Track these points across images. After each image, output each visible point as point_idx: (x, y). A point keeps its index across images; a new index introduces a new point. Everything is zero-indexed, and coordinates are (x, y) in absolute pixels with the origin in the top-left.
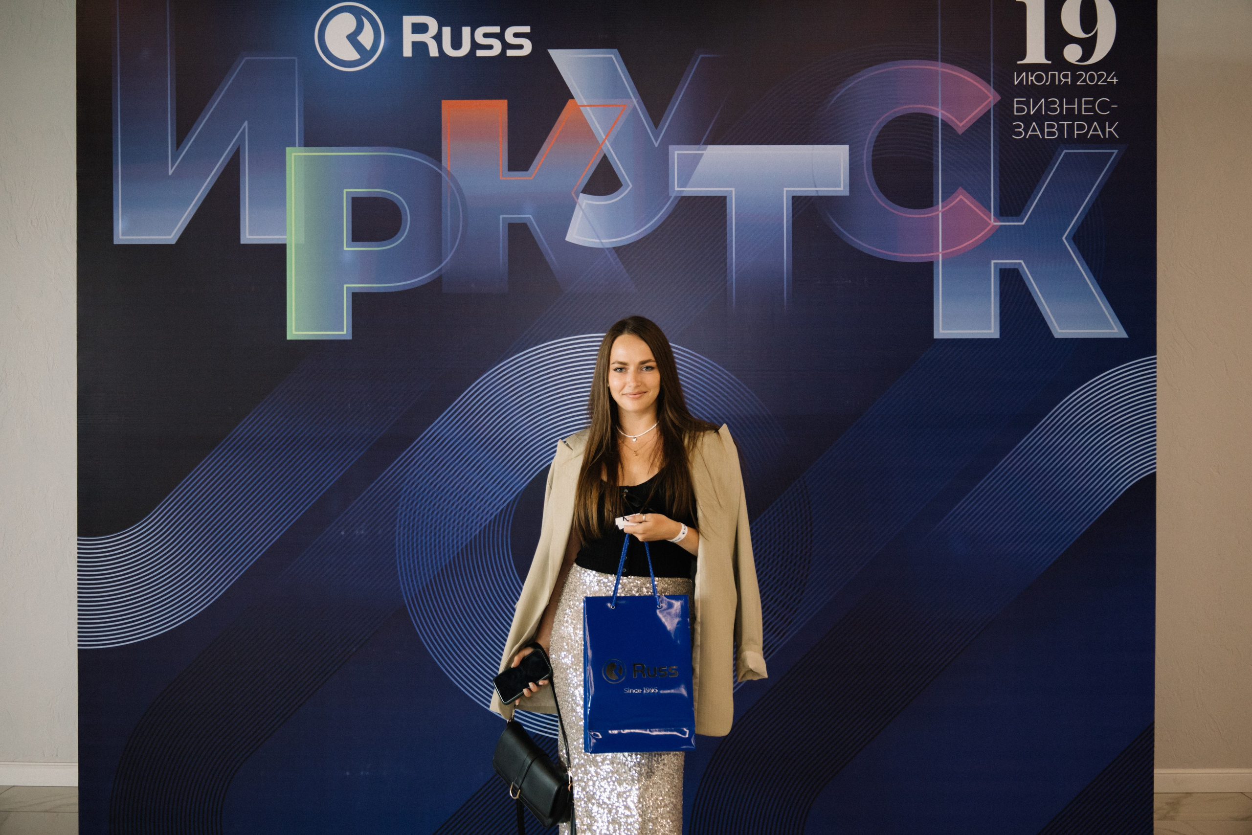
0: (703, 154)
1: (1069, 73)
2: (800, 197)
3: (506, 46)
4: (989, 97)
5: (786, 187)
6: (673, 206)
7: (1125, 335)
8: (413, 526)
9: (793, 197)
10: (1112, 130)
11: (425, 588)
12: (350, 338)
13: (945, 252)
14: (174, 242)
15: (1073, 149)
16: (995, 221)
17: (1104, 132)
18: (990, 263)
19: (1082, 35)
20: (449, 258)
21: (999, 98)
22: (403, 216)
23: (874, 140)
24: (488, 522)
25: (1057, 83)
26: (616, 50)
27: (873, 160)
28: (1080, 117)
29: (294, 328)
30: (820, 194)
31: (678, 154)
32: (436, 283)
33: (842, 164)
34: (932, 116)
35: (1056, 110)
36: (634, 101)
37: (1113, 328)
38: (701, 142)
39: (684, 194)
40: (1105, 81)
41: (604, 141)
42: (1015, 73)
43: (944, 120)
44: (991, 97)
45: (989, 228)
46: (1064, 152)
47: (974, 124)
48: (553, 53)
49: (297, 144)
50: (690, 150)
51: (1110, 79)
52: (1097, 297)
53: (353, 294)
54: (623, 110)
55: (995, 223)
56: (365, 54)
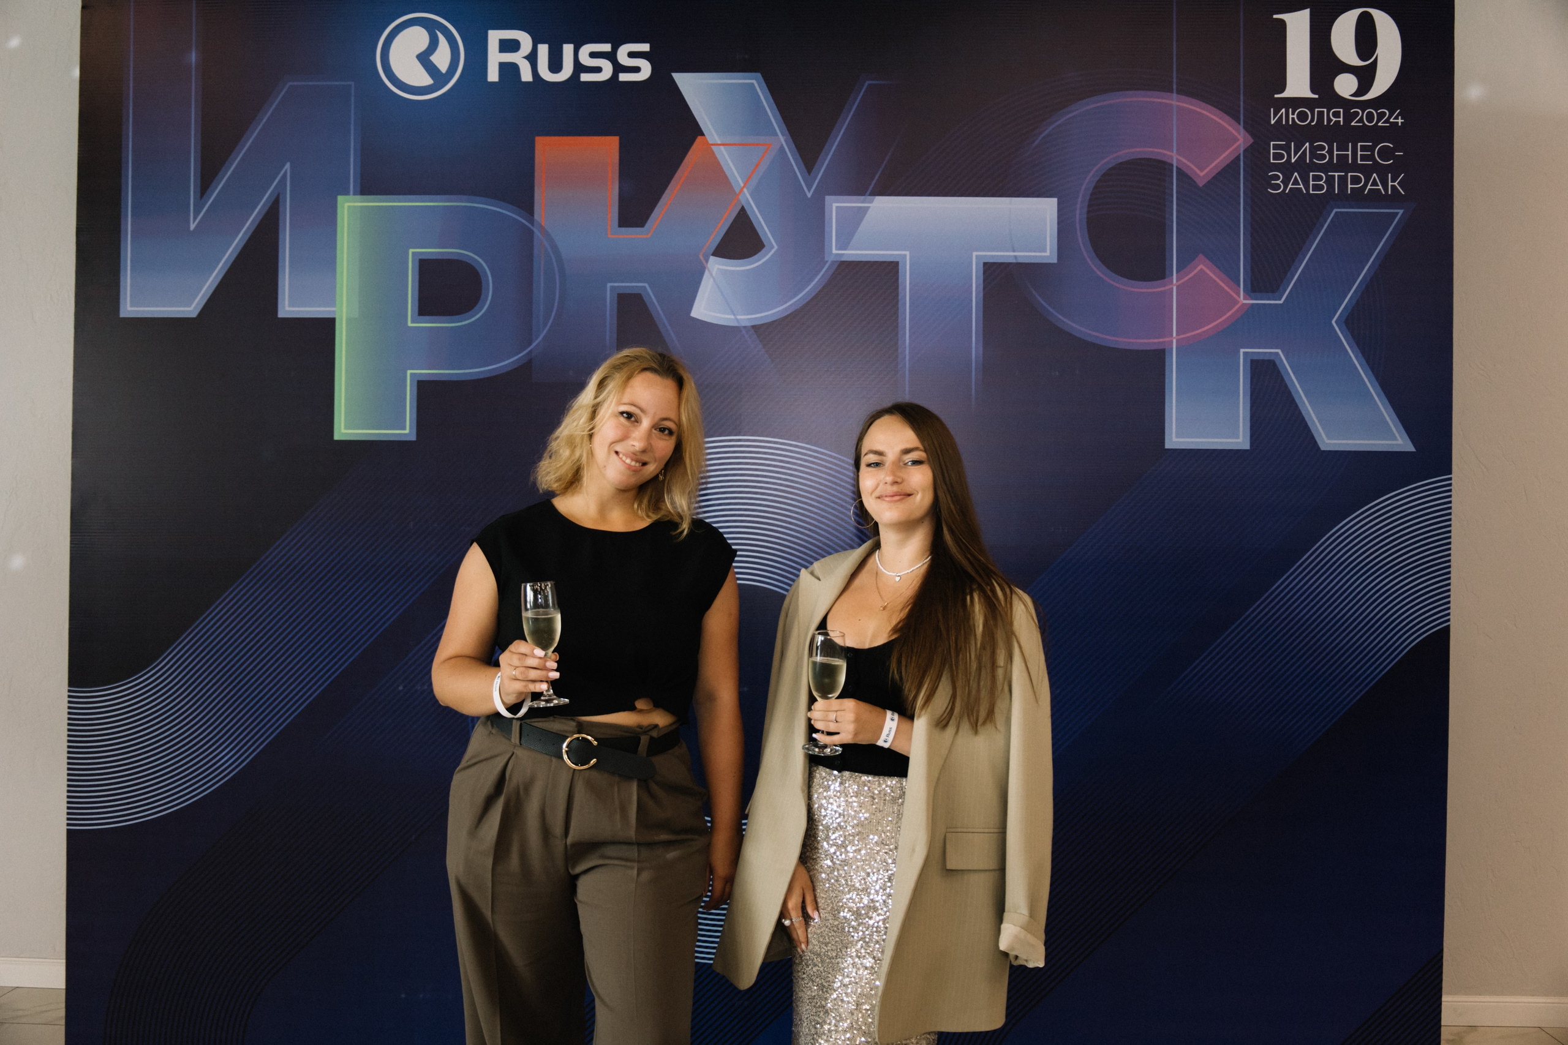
0: (869, 207)
1: (1341, 110)
2: (992, 264)
3: (618, 68)
4: (1236, 140)
5: (976, 250)
6: (831, 272)
7: (1411, 448)
9: (985, 264)
10: (1396, 184)
12: (413, 438)
13: (1180, 337)
14: (194, 315)
15: (1346, 208)
16: (1244, 299)
17: (1385, 187)
18: (1239, 352)
19: (1358, 63)
20: (540, 338)
21: (1250, 140)
22: (484, 284)
23: (1090, 192)
25: (1325, 124)
26: (759, 75)
27: (1088, 218)
29: (342, 424)
30: (1021, 261)
31: (837, 207)
32: (524, 369)
33: (1048, 224)
34: (1164, 163)
35: (1324, 157)
36: (781, 139)
37: (1397, 440)
38: (866, 192)
39: (843, 260)
40: (1387, 121)
41: (742, 190)
42: (1272, 109)
43: (1179, 167)
44: (1241, 141)
45: (1237, 307)
46: (1335, 210)
47: (1219, 174)
48: (679, 78)
49: (351, 192)
50: (852, 203)
51: (1394, 119)
52: (1376, 398)
53: (419, 382)
54: (767, 149)
55: (1245, 301)
56: (439, 78)
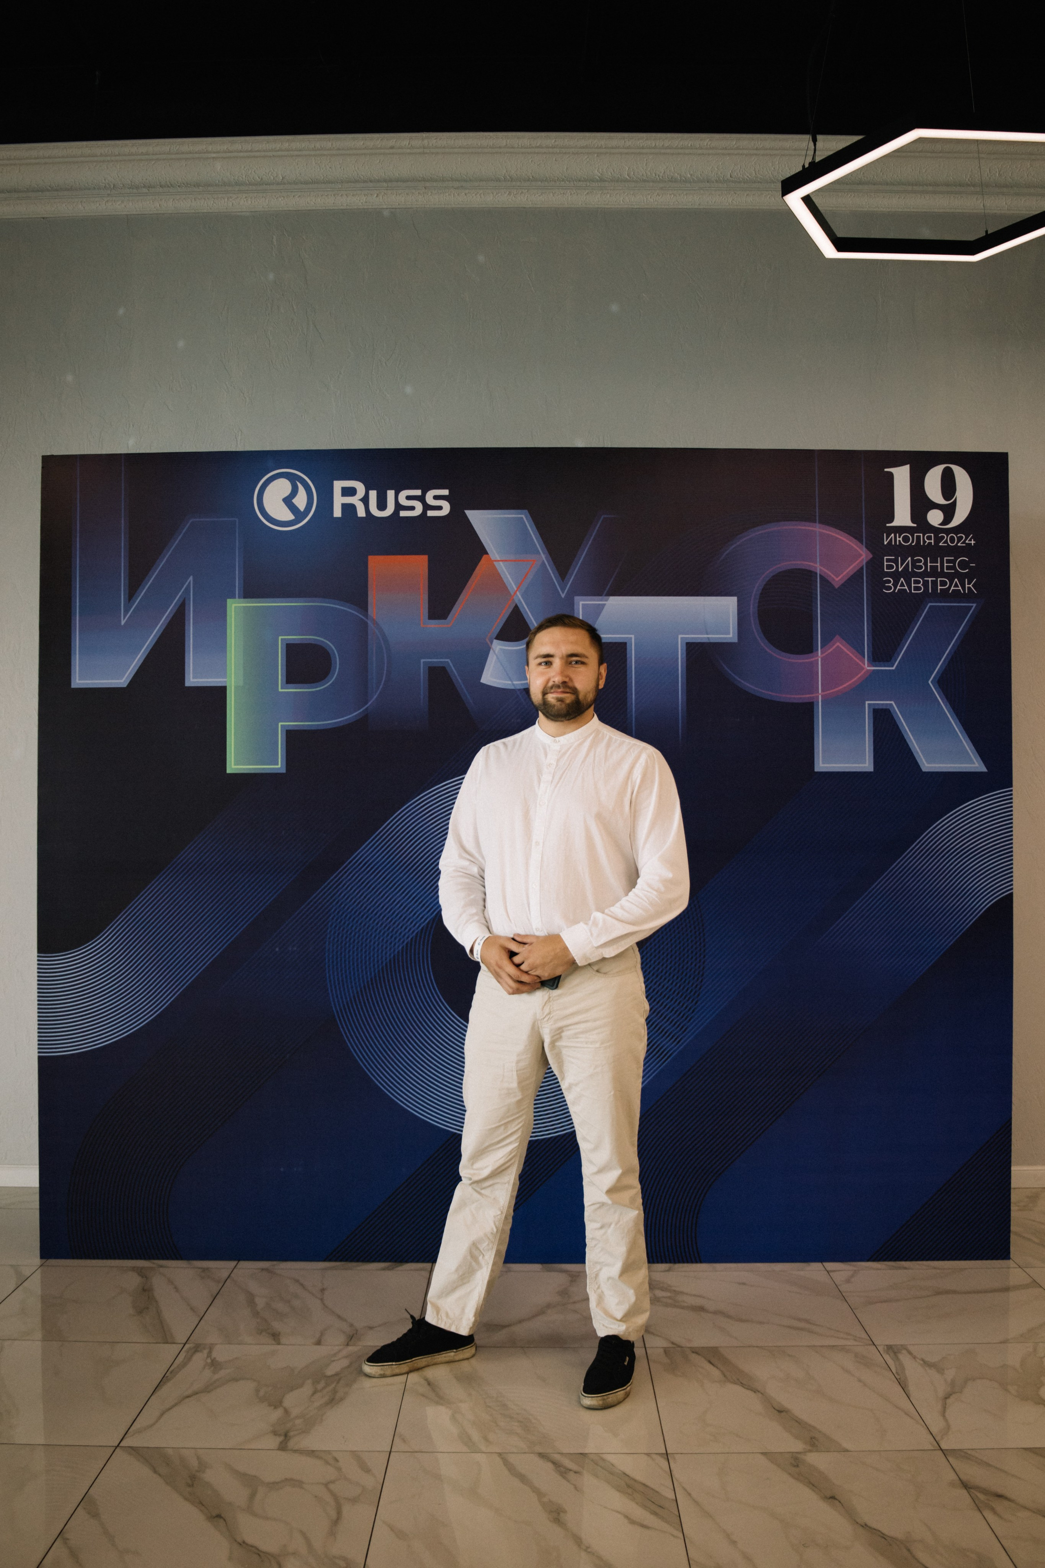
0: (605, 604)
1: (932, 535)
2: (693, 643)
4: (860, 555)
5: (681, 634)
7: (984, 769)
8: (341, 943)
9: (687, 644)
10: (971, 586)
12: (284, 771)
13: (825, 693)
14: (125, 686)
15: (936, 602)
16: (868, 666)
17: (964, 588)
18: (864, 704)
19: (941, 501)
20: (374, 698)
21: (871, 556)
22: (333, 661)
23: (760, 592)
24: (410, 939)
25: (922, 544)
26: (526, 511)
27: (759, 611)
28: (942, 574)
29: (232, 762)
30: (712, 641)
31: (583, 605)
32: (362, 721)
33: (731, 615)
34: (810, 572)
35: (921, 567)
36: (543, 556)
37: (974, 763)
38: (603, 593)
40: (963, 543)
41: (515, 593)
42: (885, 534)
43: (823, 575)
44: (864, 555)
45: (864, 671)
46: (930, 604)
47: (849, 579)
48: (469, 513)
49: (237, 596)
50: (593, 601)
51: (969, 541)
52: (960, 735)
53: (287, 730)
54: (533, 565)
55: (869, 668)
56: (299, 515)
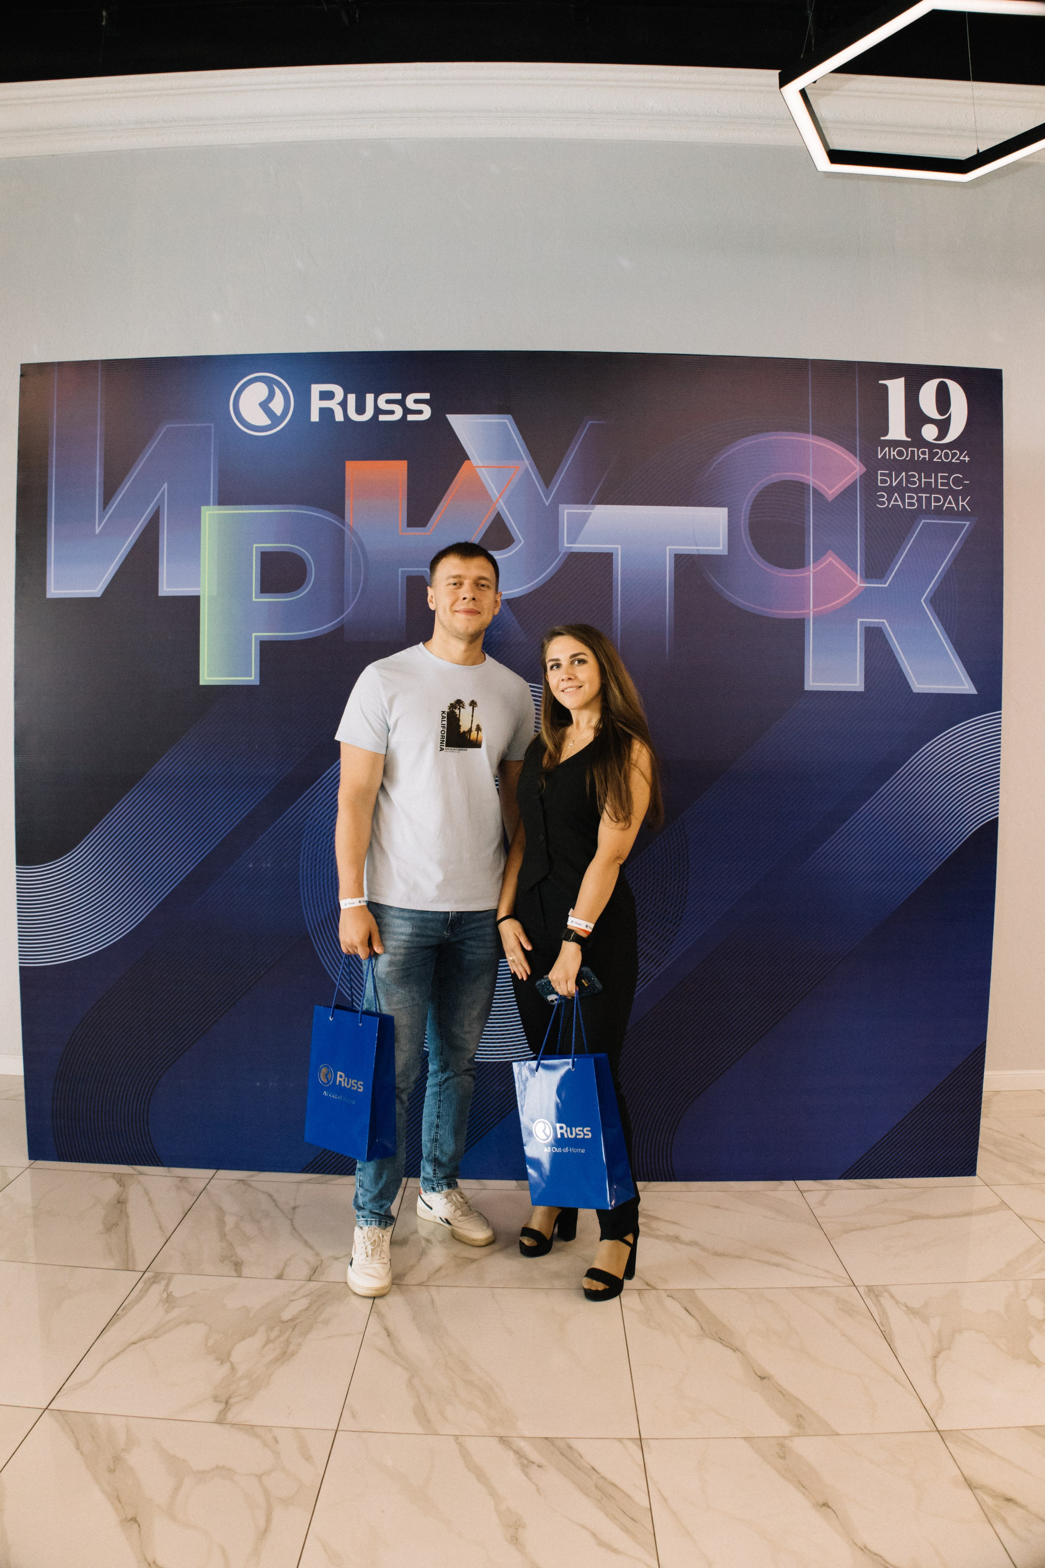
0: (591, 513)
1: (927, 450)
2: (681, 555)
3: (407, 411)
4: (856, 469)
5: (669, 545)
6: (562, 561)
7: (973, 691)
8: (316, 860)
9: (676, 555)
10: (964, 503)
11: (324, 920)
12: (258, 683)
13: (816, 609)
14: (99, 595)
15: (930, 519)
16: (861, 583)
17: (957, 505)
18: (856, 622)
19: (937, 416)
20: (350, 609)
21: (865, 470)
22: (308, 570)
23: (750, 504)
25: (916, 459)
26: (510, 416)
27: (749, 522)
28: (937, 491)
29: (206, 674)
30: (701, 553)
31: (568, 513)
32: (338, 633)
33: (721, 527)
34: (803, 484)
35: (915, 483)
36: (527, 462)
37: (964, 685)
38: (589, 501)
39: (573, 550)
40: (959, 459)
41: (498, 500)
42: (880, 448)
43: (816, 487)
44: (858, 468)
45: (856, 588)
46: (923, 521)
47: (842, 493)
48: (452, 418)
49: (212, 503)
50: (578, 510)
51: (963, 457)
52: (951, 656)
53: (261, 642)
54: (516, 472)
55: (861, 585)
56: (275, 419)
